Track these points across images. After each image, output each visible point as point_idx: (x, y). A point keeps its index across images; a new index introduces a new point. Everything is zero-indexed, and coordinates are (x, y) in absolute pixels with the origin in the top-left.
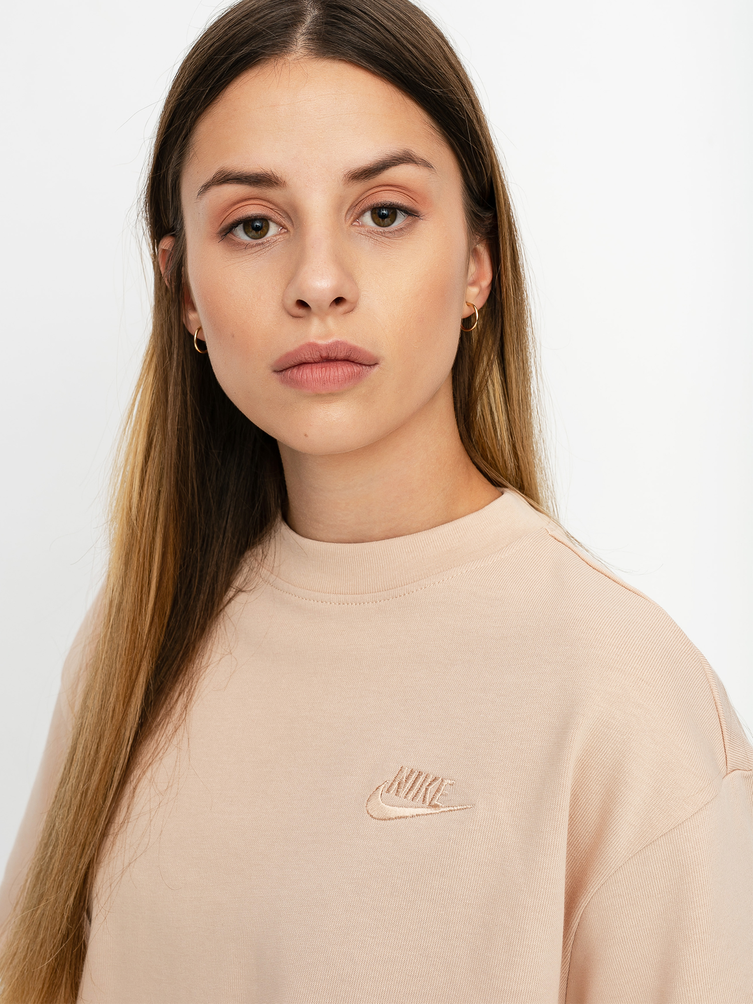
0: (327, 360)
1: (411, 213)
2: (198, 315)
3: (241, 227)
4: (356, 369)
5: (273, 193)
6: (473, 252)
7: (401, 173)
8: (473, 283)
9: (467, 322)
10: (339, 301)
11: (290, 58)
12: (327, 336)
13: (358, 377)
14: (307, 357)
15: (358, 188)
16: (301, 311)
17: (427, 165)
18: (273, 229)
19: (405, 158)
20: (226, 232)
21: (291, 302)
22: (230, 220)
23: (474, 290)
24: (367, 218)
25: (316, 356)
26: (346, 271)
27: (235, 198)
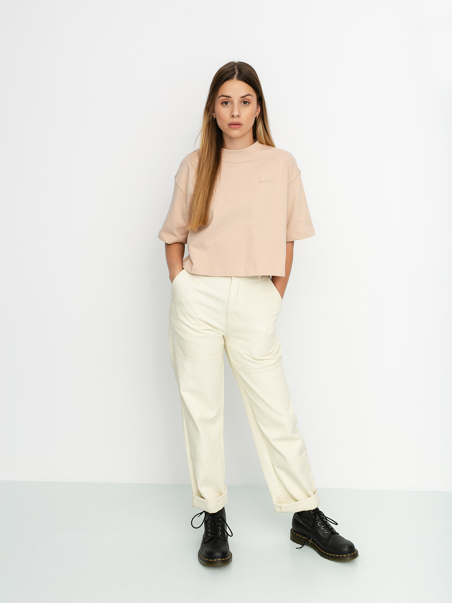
0: (236, 124)
1: (249, 102)
2: (215, 114)
3: (224, 103)
4: (240, 126)
5: (229, 99)
6: (258, 107)
7: (248, 97)
8: (257, 112)
9: (256, 118)
10: (238, 116)
11: (234, 80)
12: (236, 121)
13: (240, 127)
14: (233, 124)
15: (242, 99)
16: (233, 117)
17: (252, 96)
18: (229, 103)
19: (249, 95)
20: (222, 103)
21: (231, 115)
22: (223, 102)
23: (257, 113)
24: (243, 103)
25: (234, 123)
26: (240, 112)
27: (224, 99)
